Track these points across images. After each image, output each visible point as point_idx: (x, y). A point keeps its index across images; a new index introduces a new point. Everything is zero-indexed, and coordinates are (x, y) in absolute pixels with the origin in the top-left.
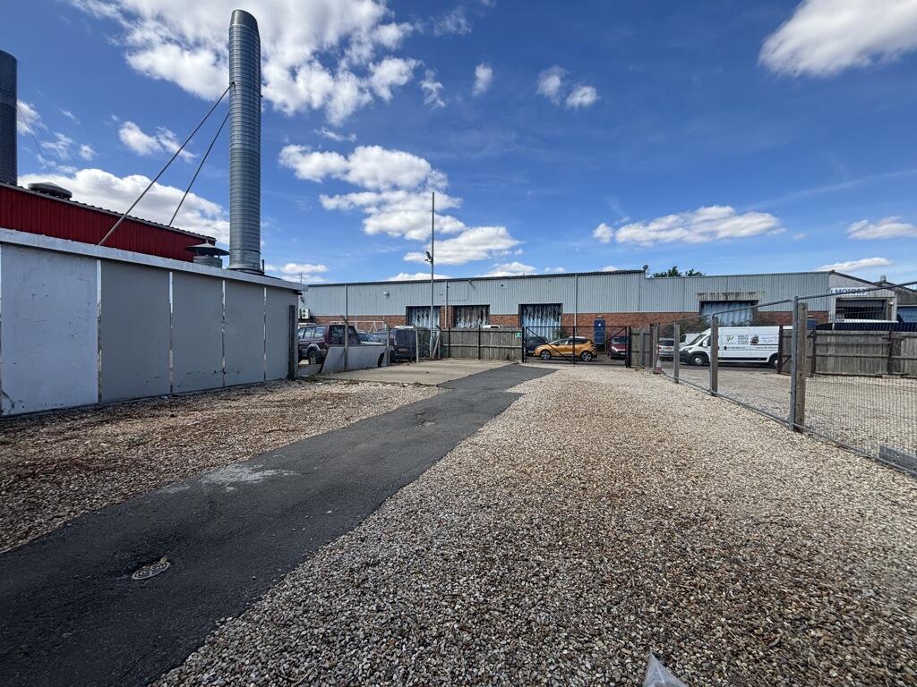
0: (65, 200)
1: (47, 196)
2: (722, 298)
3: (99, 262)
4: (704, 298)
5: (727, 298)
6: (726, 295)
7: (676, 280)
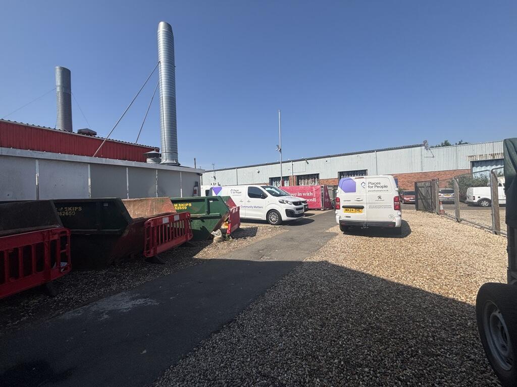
0: (93, 137)
1: (85, 136)
2: (490, 158)
3: (89, 166)
4: (474, 159)
5: (494, 157)
6: (493, 155)
7: (449, 148)
